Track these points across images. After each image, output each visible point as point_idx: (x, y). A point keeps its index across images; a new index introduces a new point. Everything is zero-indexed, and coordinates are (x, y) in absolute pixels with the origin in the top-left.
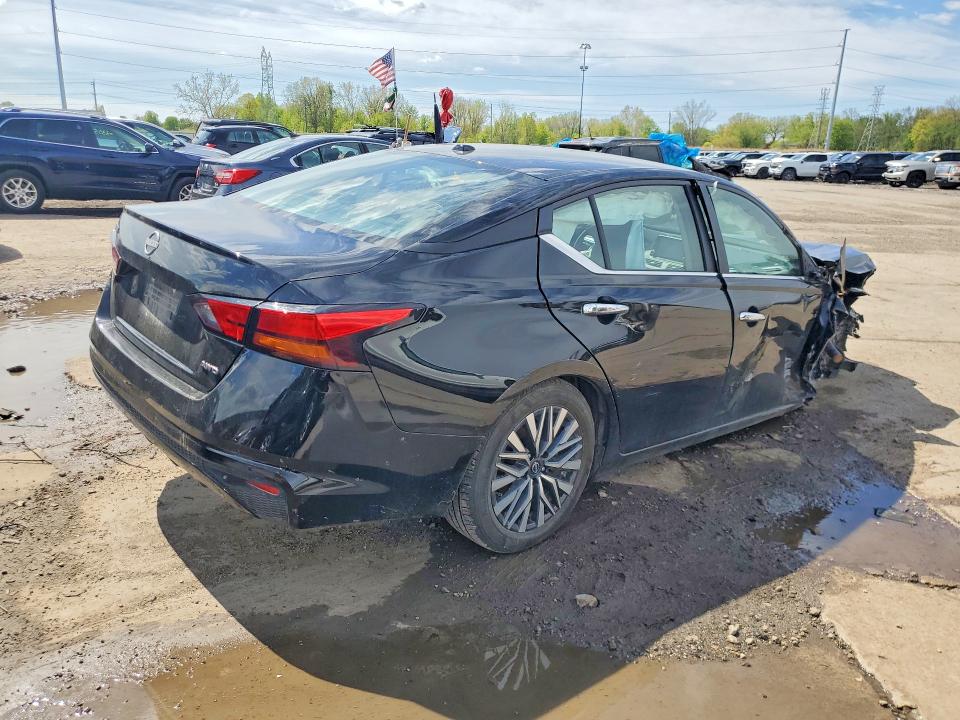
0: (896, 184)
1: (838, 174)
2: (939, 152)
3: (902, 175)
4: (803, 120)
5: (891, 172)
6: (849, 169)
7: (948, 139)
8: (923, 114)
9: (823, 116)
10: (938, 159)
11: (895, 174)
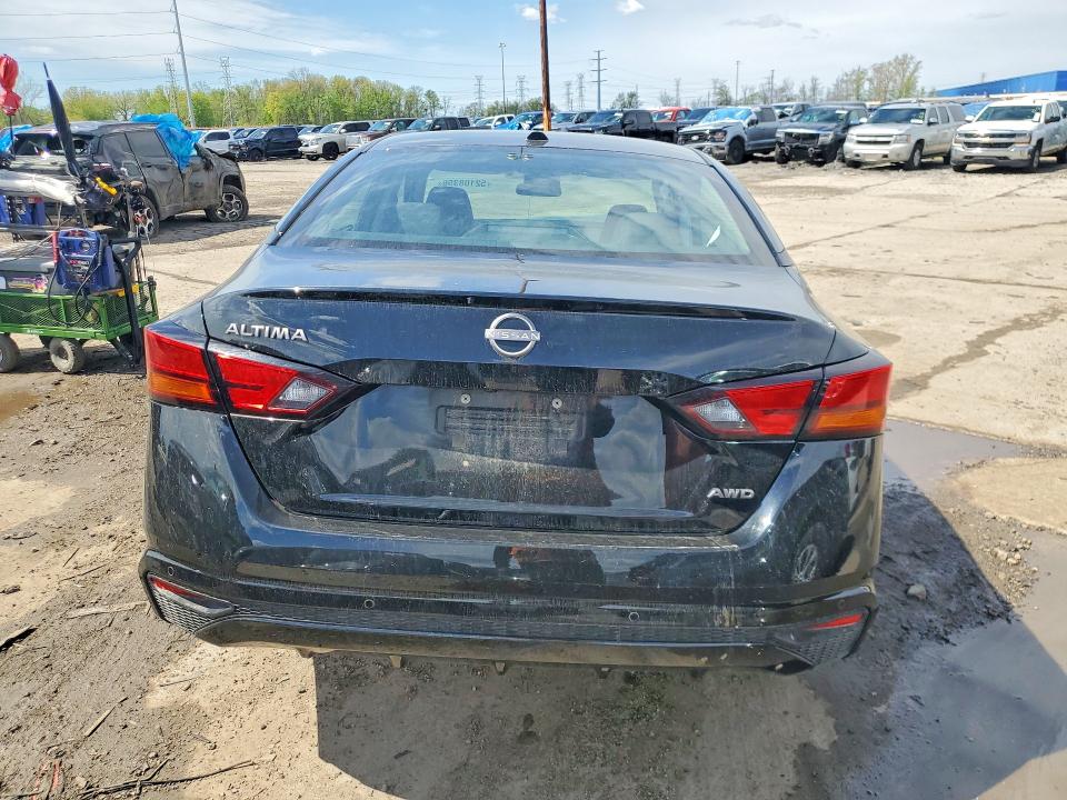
0: (313, 157)
1: (249, 152)
2: (343, 124)
3: (317, 148)
4: (152, 93)
5: (307, 146)
6: (260, 145)
7: (301, 111)
8: (271, 86)
9: (174, 90)
10: (343, 130)
11: (312, 148)
